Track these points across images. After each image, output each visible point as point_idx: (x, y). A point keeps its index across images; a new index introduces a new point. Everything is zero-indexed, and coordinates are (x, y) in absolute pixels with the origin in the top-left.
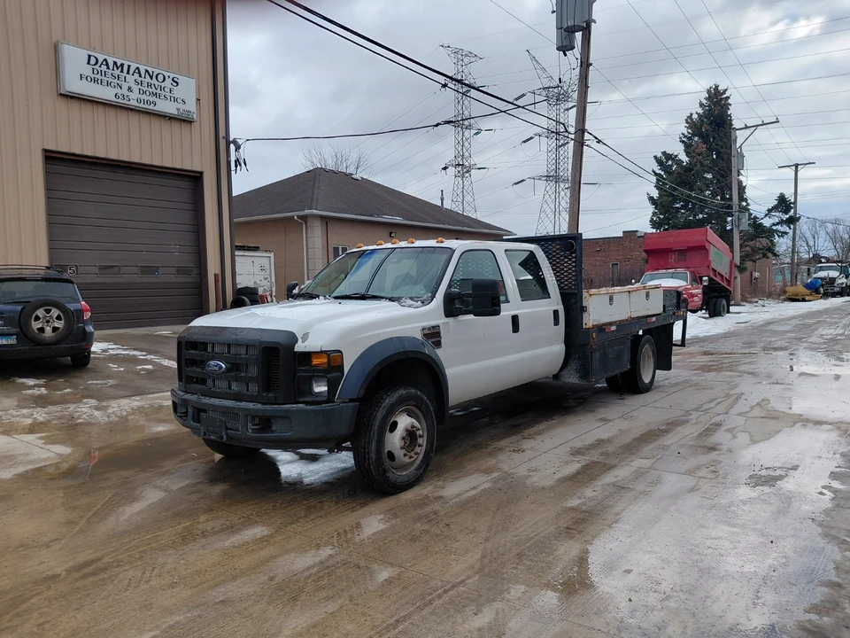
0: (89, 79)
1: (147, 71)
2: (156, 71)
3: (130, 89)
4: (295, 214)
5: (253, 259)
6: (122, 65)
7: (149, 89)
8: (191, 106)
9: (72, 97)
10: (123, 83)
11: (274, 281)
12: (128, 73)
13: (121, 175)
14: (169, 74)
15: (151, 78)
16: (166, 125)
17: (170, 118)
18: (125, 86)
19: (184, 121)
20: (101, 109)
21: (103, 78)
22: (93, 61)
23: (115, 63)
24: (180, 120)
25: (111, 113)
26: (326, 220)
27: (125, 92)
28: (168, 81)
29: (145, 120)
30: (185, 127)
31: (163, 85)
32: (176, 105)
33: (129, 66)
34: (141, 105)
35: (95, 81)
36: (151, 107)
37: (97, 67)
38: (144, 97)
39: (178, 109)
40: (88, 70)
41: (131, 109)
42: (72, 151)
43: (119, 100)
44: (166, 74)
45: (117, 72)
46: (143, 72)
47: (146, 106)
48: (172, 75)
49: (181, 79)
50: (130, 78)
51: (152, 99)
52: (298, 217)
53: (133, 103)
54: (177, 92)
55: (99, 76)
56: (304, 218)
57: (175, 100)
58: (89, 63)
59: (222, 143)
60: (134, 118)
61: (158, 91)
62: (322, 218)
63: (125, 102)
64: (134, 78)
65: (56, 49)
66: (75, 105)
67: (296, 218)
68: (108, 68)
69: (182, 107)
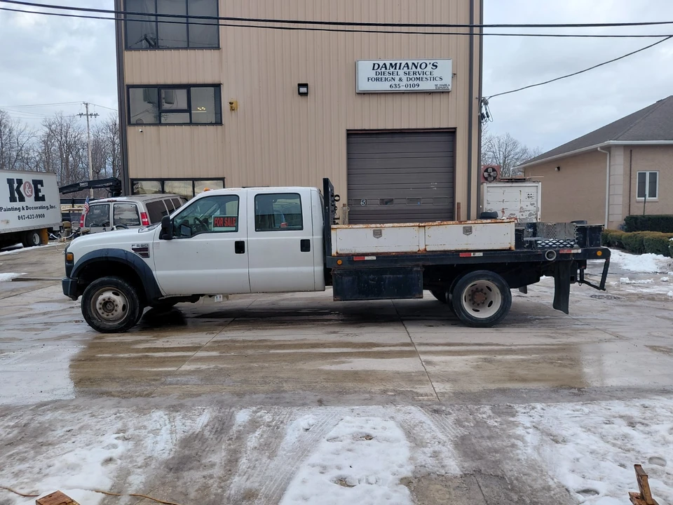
0: (373, 79)
1: (413, 64)
2: (420, 62)
3: (400, 80)
4: (598, 146)
5: (521, 189)
6: (396, 64)
7: (415, 76)
8: (447, 80)
9: (364, 94)
10: (396, 76)
11: (540, 206)
12: (400, 69)
13: (397, 138)
14: (430, 61)
15: (416, 68)
16: (429, 99)
17: (430, 93)
18: (397, 78)
19: (443, 92)
20: (383, 98)
21: (383, 76)
22: (376, 66)
23: (391, 64)
24: (440, 92)
25: (390, 98)
26: (630, 149)
27: (397, 82)
28: (430, 67)
29: (413, 98)
30: (444, 97)
31: (425, 70)
32: (435, 82)
33: (401, 64)
34: (409, 88)
35: (377, 79)
36: (416, 88)
37: (379, 70)
38: (411, 82)
39: (436, 85)
40: (373, 74)
41: (403, 93)
42: (363, 128)
43: (393, 89)
44: (428, 62)
45: (392, 70)
46: (410, 65)
47: (412, 88)
48: (432, 62)
49: (440, 63)
50: (401, 72)
51: (416, 82)
52: (601, 148)
53: (403, 88)
54: (436, 73)
55: (380, 76)
56: (609, 148)
57: (434, 79)
58: (373, 69)
59: (475, 102)
60: (405, 98)
61: (421, 76)
62: (625, 146)
63: (397, 89)
64: (404, 71)
65: (356, 66)
66: (366, 98)
67: (599, 149)
68: (386, 69)
69: (439, 83)
